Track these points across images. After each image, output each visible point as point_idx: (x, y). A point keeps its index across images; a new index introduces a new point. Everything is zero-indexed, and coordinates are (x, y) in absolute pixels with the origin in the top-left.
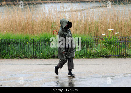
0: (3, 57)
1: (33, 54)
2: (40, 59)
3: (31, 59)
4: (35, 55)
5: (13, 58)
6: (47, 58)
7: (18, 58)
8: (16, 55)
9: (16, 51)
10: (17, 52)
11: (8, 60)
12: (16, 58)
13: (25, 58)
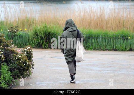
0: (87, 49)
1: (113, 47)
2: (120, 51)
3: (112, 51)
4: (115, 47)
5: (95, 50)
6: (126, 51)
7: (101, 50)
8: (98, 47)
9: (99, 44)
10: (99, 46)
11: (92, 51)
12: (98, 50)
13: (106, 50)
